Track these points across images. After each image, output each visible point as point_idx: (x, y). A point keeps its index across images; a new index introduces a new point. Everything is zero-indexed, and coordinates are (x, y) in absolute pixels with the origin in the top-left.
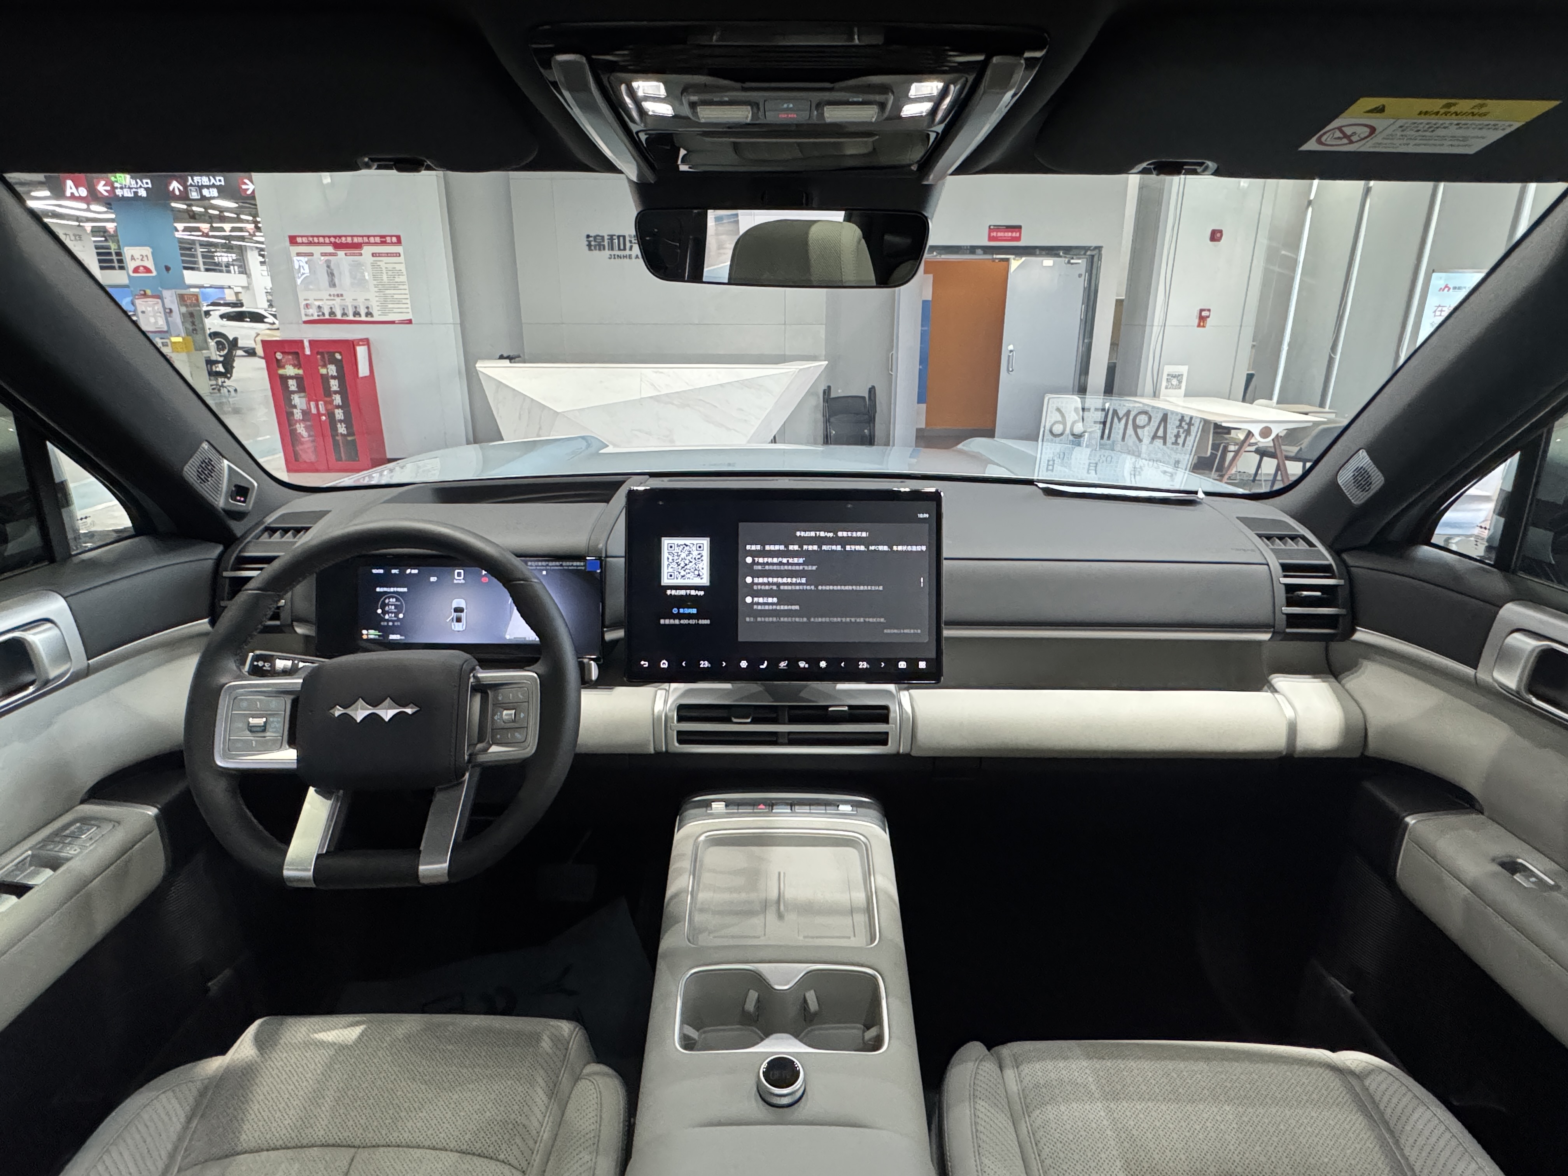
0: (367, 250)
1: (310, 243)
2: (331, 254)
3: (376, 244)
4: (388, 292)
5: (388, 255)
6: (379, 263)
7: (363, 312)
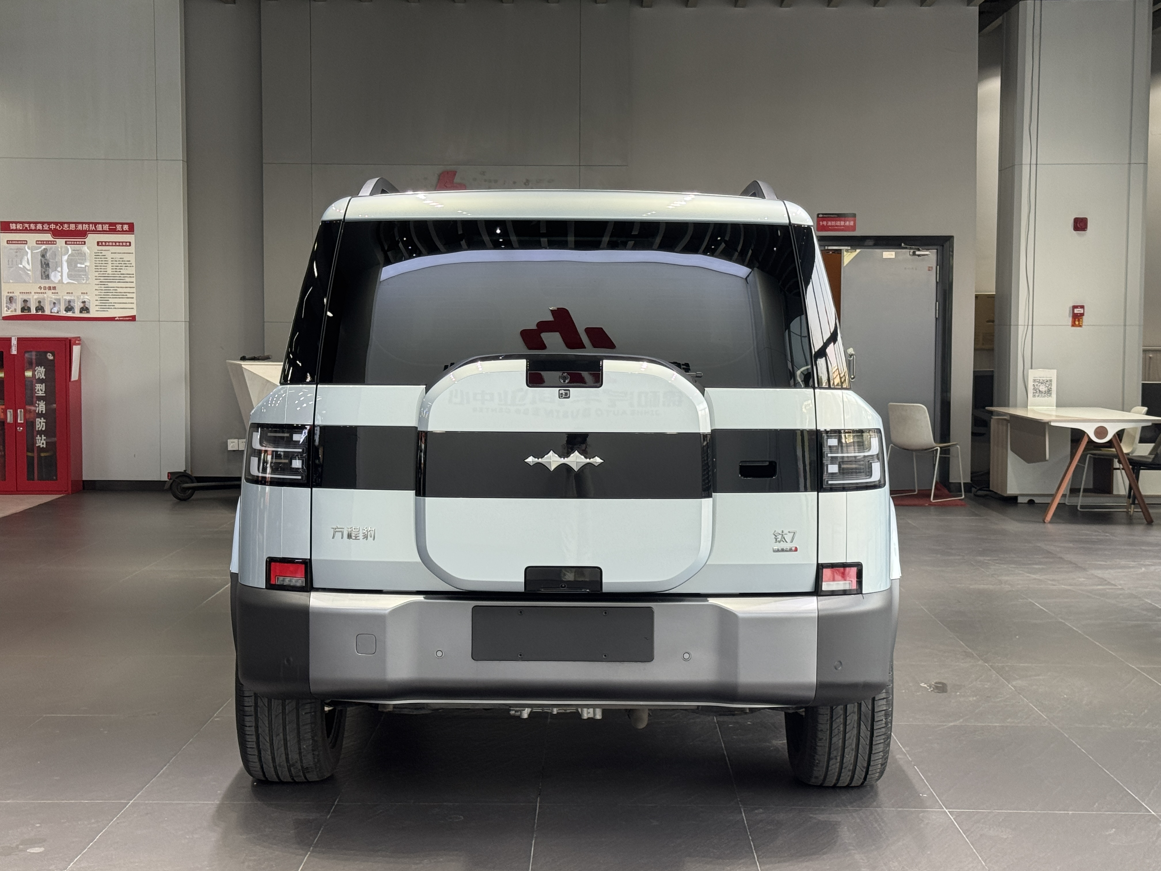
0: (92, 239)
1: (25, 230)
2: (48, 242)
3: (103, 232)
4: (110, 285)
5: (116, 244)
6: (104, 253)
7: (77, 306)
